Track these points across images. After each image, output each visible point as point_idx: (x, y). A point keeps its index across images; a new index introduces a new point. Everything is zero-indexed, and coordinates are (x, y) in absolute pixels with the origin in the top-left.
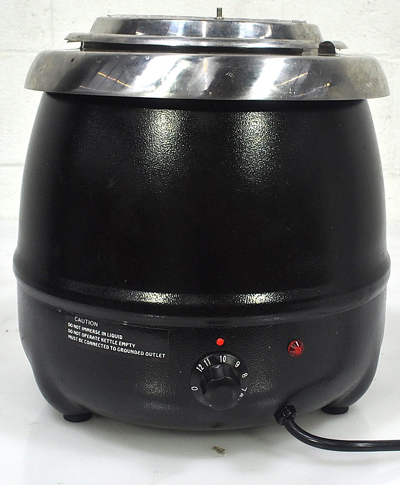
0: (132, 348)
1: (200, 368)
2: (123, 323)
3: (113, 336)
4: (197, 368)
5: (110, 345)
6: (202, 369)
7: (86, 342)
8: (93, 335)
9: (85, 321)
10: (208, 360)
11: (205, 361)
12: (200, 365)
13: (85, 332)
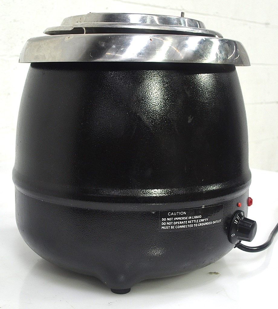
0: (207, 222)
1: (236, 222)
2: (202, 207)
3: (196, 217)
4: (235, 223)
5: (193, 223)
6: (237, 222)
7: (177, 227)
8: (182, 221)
9: (177, 213)
10: (238, 216)
11: (237, 218)
12: (236, 221)
13: (176, 221)
